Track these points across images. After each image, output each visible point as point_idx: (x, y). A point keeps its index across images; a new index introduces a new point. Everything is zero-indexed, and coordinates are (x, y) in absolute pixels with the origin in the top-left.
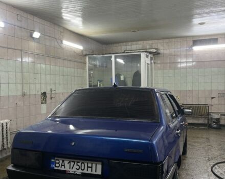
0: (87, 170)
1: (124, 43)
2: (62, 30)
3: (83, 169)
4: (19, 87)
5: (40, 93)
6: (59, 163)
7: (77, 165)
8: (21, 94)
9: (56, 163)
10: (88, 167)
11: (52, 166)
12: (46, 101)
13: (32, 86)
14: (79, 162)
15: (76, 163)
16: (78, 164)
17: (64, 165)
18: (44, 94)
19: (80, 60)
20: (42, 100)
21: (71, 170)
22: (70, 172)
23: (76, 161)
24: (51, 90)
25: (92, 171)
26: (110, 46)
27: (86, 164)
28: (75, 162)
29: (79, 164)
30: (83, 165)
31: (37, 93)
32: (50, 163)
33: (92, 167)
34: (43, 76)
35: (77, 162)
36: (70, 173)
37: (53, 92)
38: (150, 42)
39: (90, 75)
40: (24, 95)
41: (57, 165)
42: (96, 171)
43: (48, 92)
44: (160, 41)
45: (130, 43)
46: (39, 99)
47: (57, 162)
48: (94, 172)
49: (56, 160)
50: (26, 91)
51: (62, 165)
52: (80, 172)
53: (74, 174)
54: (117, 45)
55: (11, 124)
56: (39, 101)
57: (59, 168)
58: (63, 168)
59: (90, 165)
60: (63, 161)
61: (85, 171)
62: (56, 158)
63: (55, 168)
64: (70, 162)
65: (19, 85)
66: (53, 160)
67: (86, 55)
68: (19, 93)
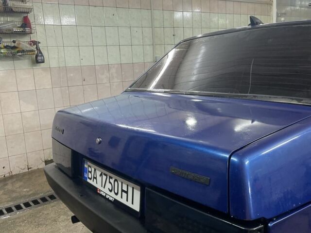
0: (122, 197)
3: (116, 191)
6: (91, 172)
7: (110, 182)
8: (152, 61)
10: (123, 191)
11: (85, 175)
17: (96, 179)
21: (103, 189)
22: (102, 193)
25: (127, 200)
27: (120, 184)
28: (107, 176)
30: (116, 183)
33: (127, 192)
35: (110, 177)
36: (101, 195)
41: (90, 175)
42: (132, 203)
47: (90, 169)
48: (129, 203)
49: (89, 166)
51: (94, 177)
52: (112, 196)
53: (105, 197)
57: (91, 182)
58: (95, 183)
59: (125, 187)
60: (95, 170)
61: (119, 198)
62: (89, 163)
63: (88, 180)
64: (102, 174)
66: (85, 165)
68: (149, 59)
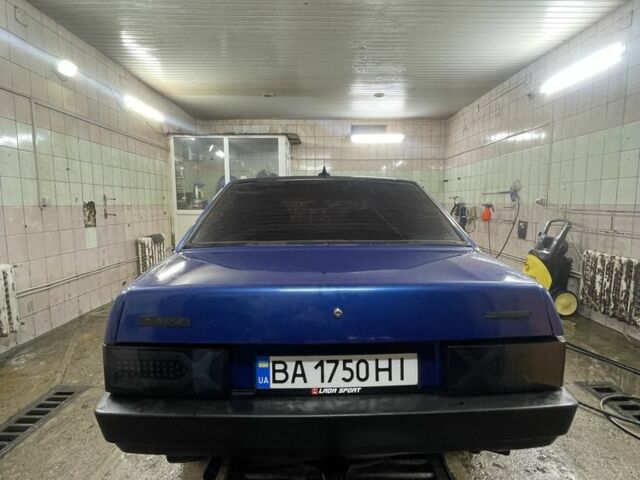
0: (377, 379)
1: (238, 121)
2: (123, 75)
3: (363, 376)
4: (31, 186)
5: (82, 204)
6: (284, 371)
7: (345, 368)
8: (36, 204)
9: (275, 371)
10: (378, 370)
11: (262, 381)
12: (95, 220)
13: (62, 187)
14: (351, 361)
15: (341, 363)
16: (348, 365)
17: (303, 375)
18: (91, 206)
19: (157, 142)
20: (86, 219)
21: (326, 384)
22: (326, 391)
23: (341, 358)
24: (105, 198)
25: (390, 379)
26: (211, 122)
27: (372, 364)
28: (337, 362)
29: (352, 366)
30: (362, 366)
31: (74, 204)
32: (252, 374)
33: (389, 370)
34: (86, 166)
35: (345, 362)
36: (325, 395)
37: (109, 202)
38: (284, 122)
39: (177, 174)
40: (43, 206)
41: (280, 376)
42: (402, 379)
43: (99, 203)
44: (301, 122)
45: (248, 121)
46: (81, 216)
47: (279, 367)
48: (396, 382)
49: (274, 363)
50: (47, 198)
51: (295, 375)
52: (356, 385)
53: (337, 395)
54: (224, 122)
55: (16, 276)
56: (79, 222)
57: (288, 385)
58: (299, 384)
59: (383, 364)
60: (299, 363)
61: (371, 383)
62: (272, 358)
63: (273, 386)
64: (321, 364)
65: (29, 182)
66: (262, 365)
67: (168, 134)
68: (32, 201)
